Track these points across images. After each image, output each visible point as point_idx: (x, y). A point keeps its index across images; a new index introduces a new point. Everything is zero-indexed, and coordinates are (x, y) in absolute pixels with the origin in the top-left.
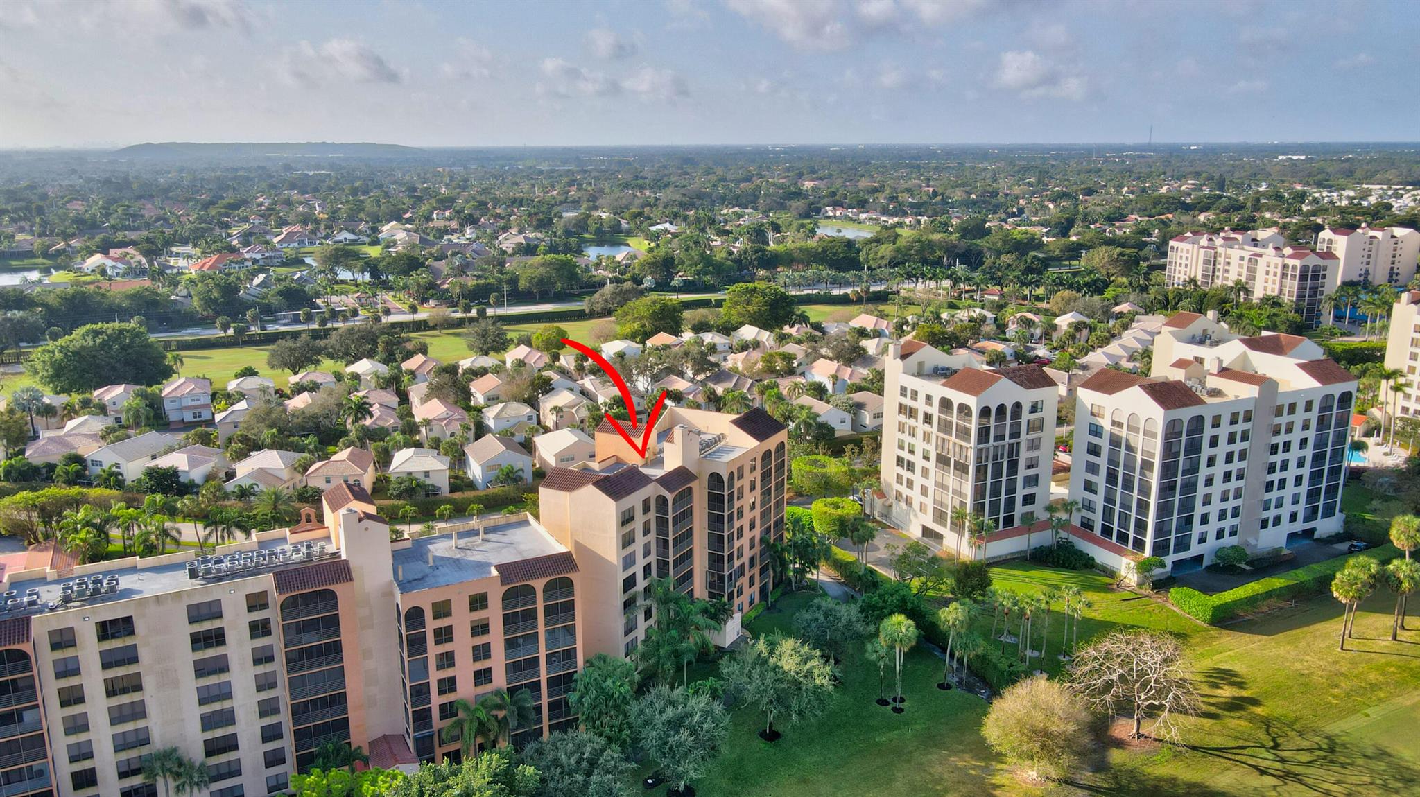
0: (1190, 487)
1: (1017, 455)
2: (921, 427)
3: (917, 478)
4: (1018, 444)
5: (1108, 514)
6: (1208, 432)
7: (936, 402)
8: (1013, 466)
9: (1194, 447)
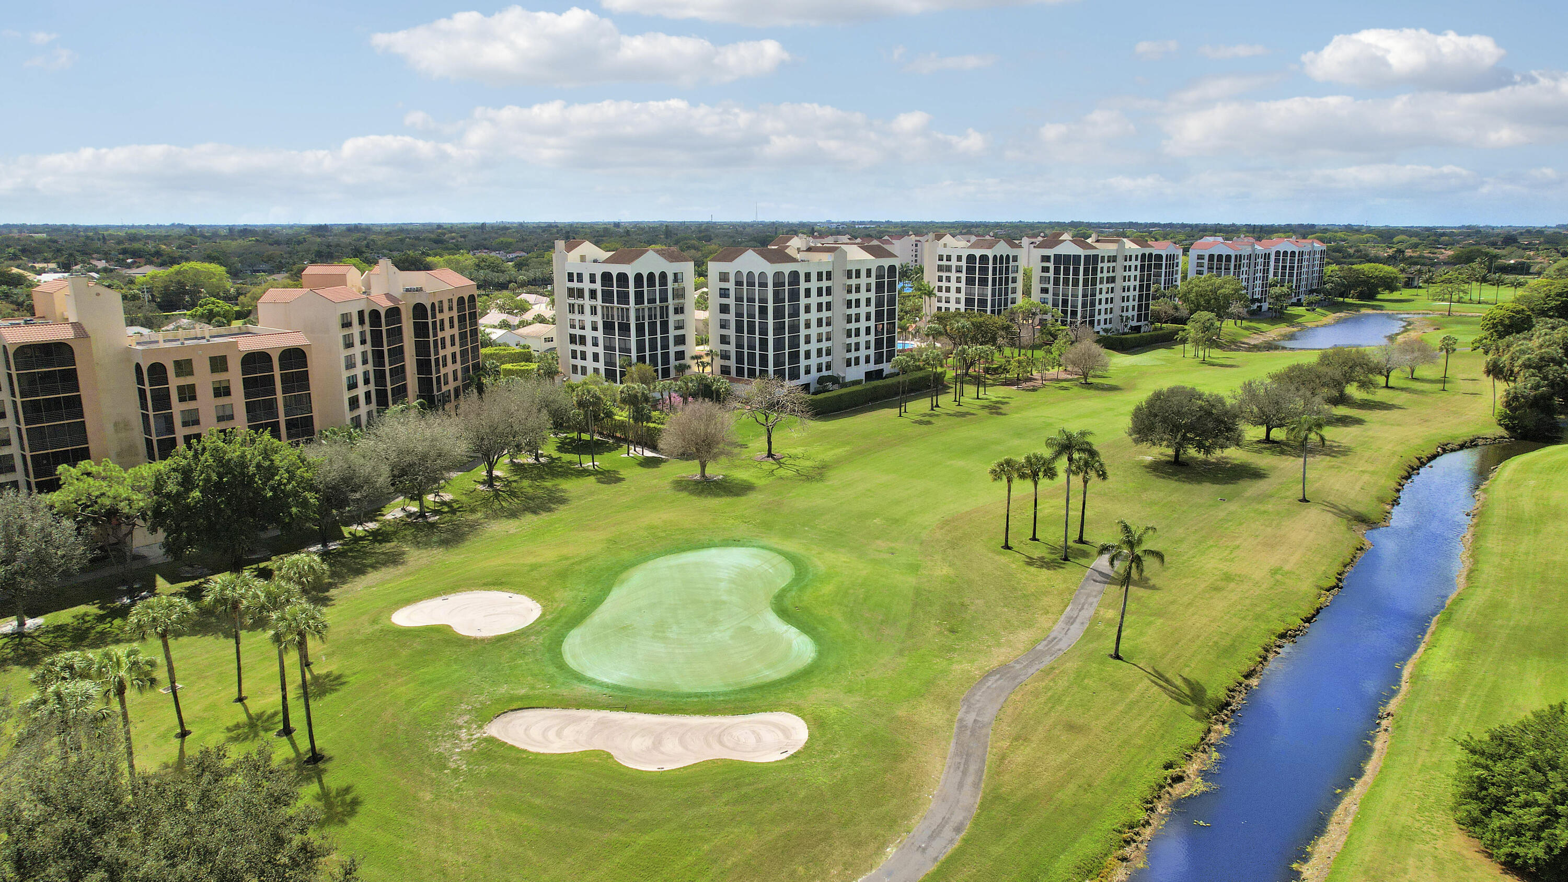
0: (795, 328)
1: (667, 317)
2: (587, 302)
3: (589, 349)
4: (667, 307)
5: (740, 359)
6: (803, 286)
7: (598, 279)
8: (665, 325)
9: (794, 296)
